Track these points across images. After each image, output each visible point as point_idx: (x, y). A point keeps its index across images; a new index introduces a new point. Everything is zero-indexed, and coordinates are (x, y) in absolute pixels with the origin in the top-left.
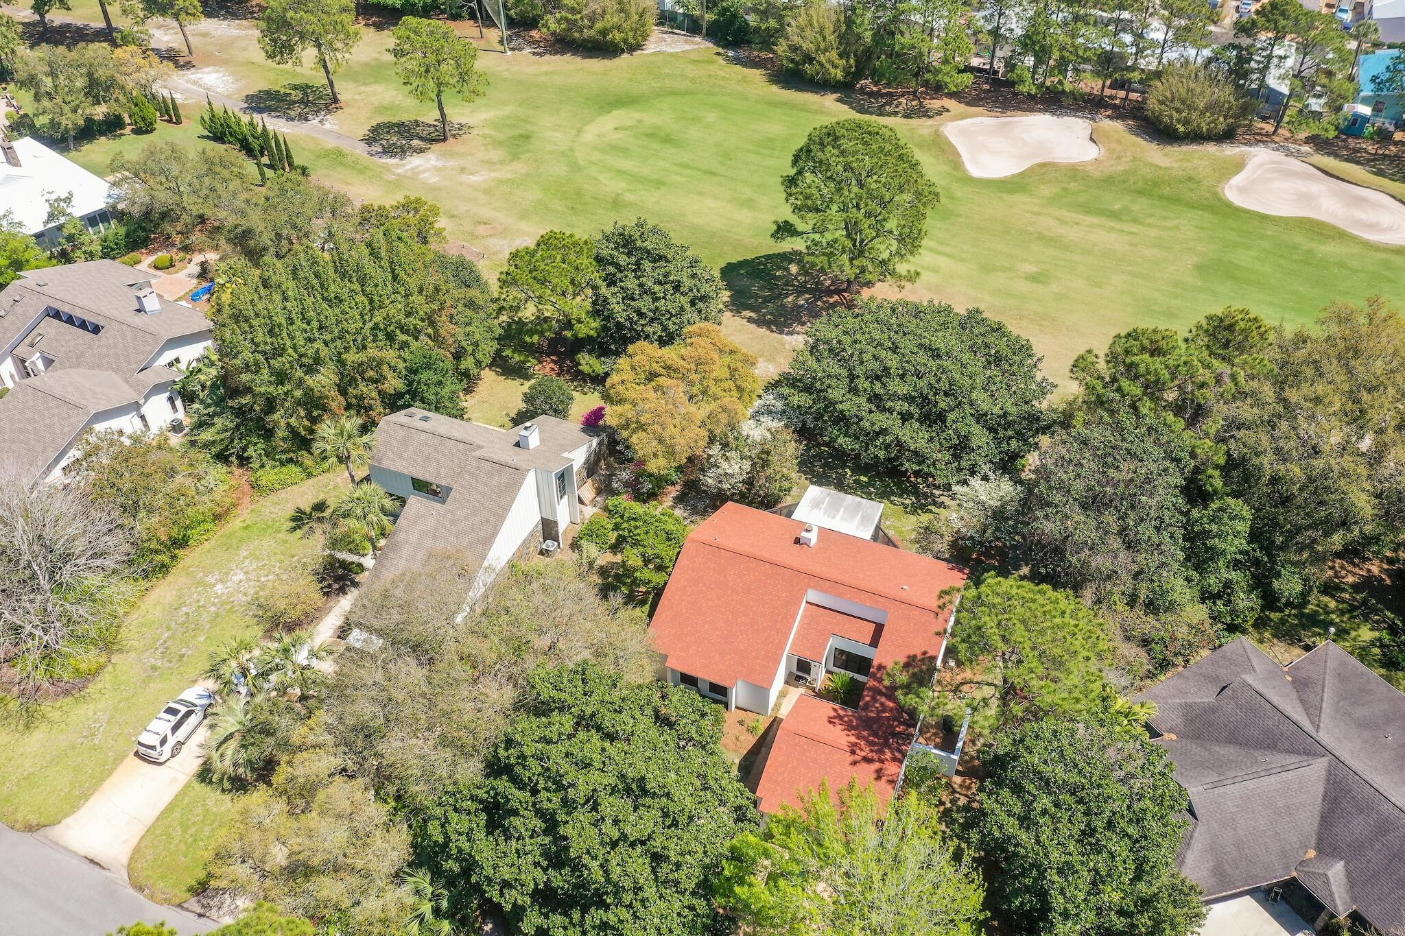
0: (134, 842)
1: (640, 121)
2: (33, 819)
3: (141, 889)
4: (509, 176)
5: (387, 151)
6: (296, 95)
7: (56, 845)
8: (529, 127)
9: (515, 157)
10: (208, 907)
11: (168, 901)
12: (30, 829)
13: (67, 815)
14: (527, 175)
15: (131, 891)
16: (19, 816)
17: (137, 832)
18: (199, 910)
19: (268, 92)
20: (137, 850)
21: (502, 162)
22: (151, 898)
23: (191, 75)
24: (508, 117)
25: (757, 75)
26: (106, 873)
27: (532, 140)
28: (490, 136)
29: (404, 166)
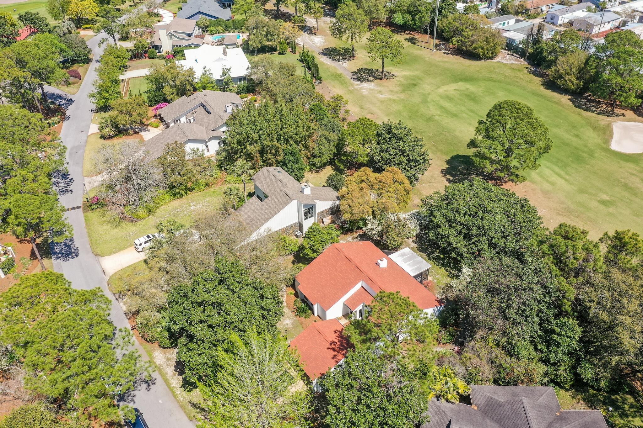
0: (117, 270)
1: (467, 89)
2: (99, 253)
3: (108, 284)
4: (395, 98)
5: (358, 79)
6: (342, 51)
7: (99, 262)
8: (419, 81)
9: (403, 91)
10: (120, 298)
11: (112, 291)
12: (97, 255)
13: (107, 256)
14: (403, 100)
15: (106, 284)
16: (97, 250)
17: (119, 268)
18: (117, 298)
19: (333, 49)
20: (116, 273)
21: (397, 92)
22: (109, 288)
23: (312, 37)
24: (414, 76)
25: (538, 80)
26: (104, 276)
27: (416, 87)
28: (401, 81)
29: (359, 85)
